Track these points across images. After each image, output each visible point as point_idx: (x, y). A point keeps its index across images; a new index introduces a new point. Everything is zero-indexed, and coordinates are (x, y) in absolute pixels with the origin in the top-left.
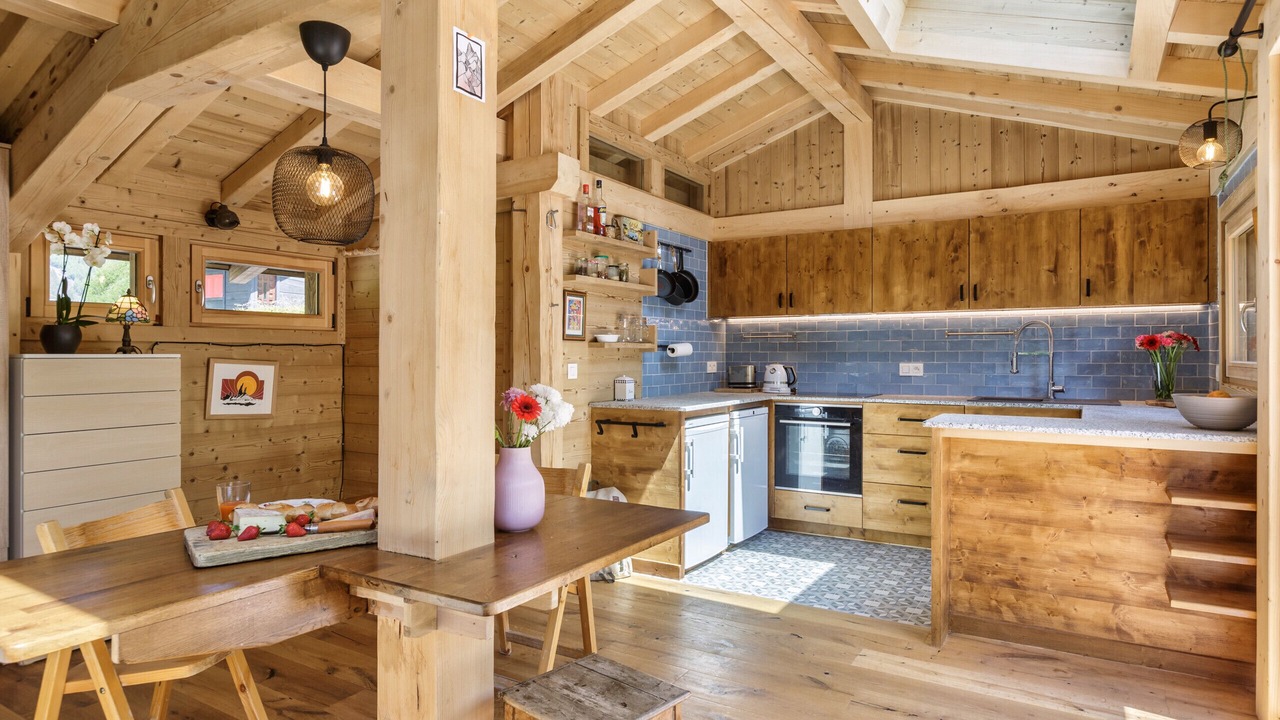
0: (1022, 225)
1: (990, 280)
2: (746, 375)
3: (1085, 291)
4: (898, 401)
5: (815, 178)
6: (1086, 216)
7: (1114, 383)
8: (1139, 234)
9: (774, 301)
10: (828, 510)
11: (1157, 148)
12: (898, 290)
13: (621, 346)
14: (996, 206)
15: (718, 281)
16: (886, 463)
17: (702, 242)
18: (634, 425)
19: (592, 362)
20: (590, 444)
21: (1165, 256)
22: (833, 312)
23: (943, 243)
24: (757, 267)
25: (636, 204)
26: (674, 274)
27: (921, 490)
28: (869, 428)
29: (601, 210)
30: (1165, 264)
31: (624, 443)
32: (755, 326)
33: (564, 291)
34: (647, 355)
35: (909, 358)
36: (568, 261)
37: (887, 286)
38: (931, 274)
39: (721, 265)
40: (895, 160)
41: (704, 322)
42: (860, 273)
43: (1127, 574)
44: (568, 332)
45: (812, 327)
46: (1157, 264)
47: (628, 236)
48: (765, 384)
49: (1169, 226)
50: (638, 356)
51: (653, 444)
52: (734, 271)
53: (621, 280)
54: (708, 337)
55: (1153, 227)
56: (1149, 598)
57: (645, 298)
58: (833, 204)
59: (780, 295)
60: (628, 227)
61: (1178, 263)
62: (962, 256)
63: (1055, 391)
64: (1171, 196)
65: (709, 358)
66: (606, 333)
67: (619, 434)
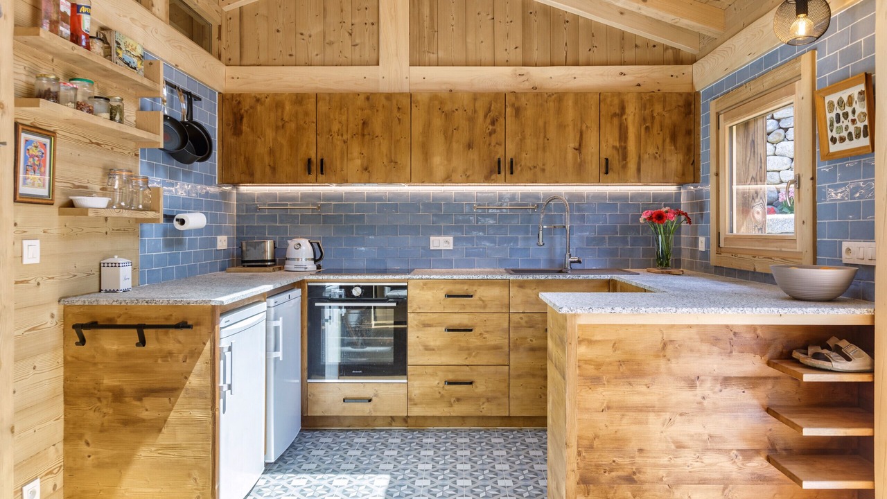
0: (552, 104)
1: (524, 155)
2: (265, 251)
3: (603, 169)
4: (446, 277)
5: (347, 34)
6: (605, 99)
7: (612, 253)
8: (644, 120)
9: (301, 167)
10: (370, 401)
11: (654, 46)
12: (437, 160)
13: (113, 213)
14: (527, 83)
15: (232, 140)
16: (432, 344)
17: (212, 92)
18: (140, 328)
19: (67, 237)
20: (61, 360)
21: (664, 141)
22: (369, 181)
23: (481, 114)
24: (280, 127)
25: (132, 19)
26: (183, 122)
27: (467, 368)
28: (415, 306)
29: (83, 9)
30: (663, 149)
31: (120, 355)
32: (272, 196)
33: (16, 125)
34: (146, 227)
35: (439, 232)
36: (24, 78)
37: (426, 155)
38: (470, 146)
39: (235, 122)
40: (432, 27)
41: (213, 189)
42: (398, 141)
43: (735, 452)
44: (23, 190)
45: (338, 198)
46: (658, 148)
47: (122, 60)
48: (287, 261)
49: (667, 115)
50: (135, 228)
51: (170, 354)
52: (252, 129)
53: (112, 119)
54: (218, 206)
55: (655, 115)
56: (754, 474)
57: (145, 151)
58: (367, 64)
59: (309, 161)
60: (122, 46)
61: (673, 148)
62: (498, 129)
63: (571, 262)
64: (666, 89)
65: (220, 231)
66: (90, 194)
67: (111, 343)
